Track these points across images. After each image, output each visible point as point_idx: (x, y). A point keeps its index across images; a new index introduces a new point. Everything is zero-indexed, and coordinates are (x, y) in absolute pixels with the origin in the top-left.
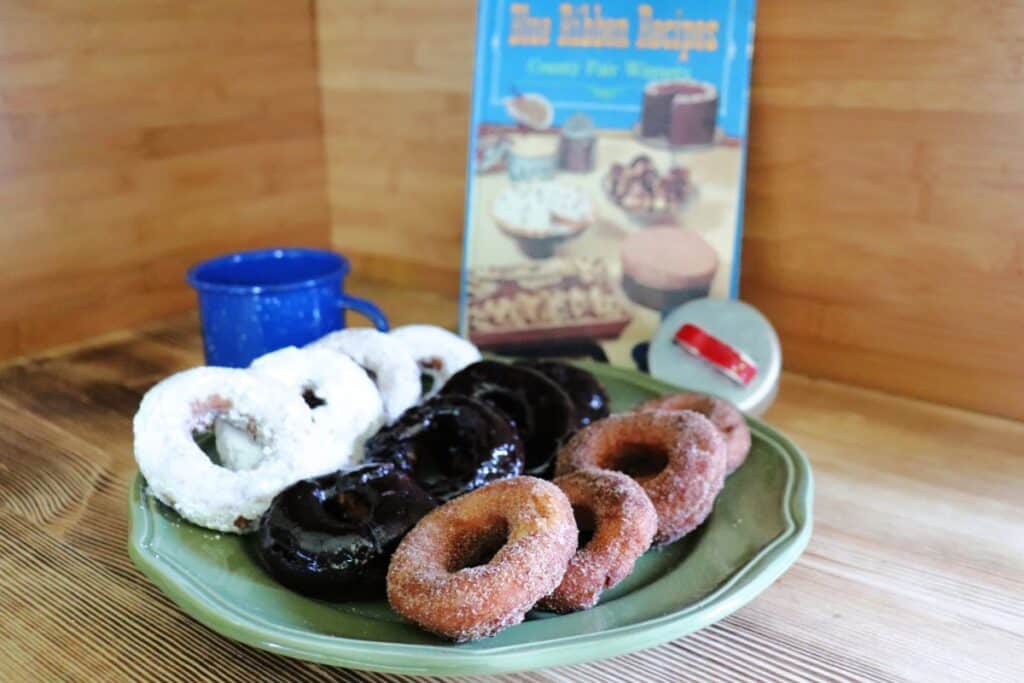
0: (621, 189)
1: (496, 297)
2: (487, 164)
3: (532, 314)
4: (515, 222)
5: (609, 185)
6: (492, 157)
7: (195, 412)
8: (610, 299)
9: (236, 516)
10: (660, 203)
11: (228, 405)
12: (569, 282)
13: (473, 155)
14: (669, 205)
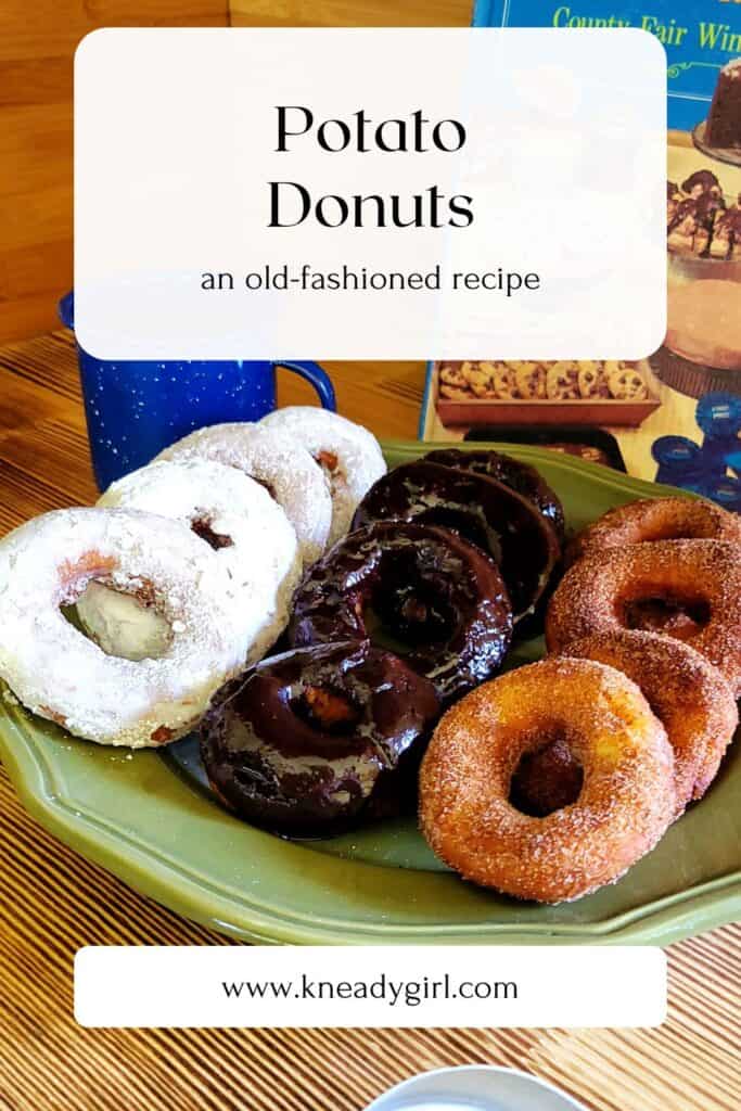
3: (523, 386)
7: (65, 580)
8: (632, 375)
9: (155, 727)
10: (719, 246)
11: (112, 564)
14: (731, 248)
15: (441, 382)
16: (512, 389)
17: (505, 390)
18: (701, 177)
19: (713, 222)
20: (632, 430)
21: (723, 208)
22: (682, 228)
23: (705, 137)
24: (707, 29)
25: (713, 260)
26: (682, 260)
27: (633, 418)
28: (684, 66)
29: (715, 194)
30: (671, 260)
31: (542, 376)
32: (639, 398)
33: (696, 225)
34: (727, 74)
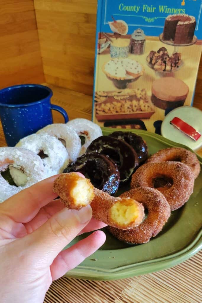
0: (153, 62)
1: (105, 102)
2: (102, 50)
3: (118, 109)
4: (113, 74)
5: (149, 60)
6: (104, 47)
8: (147, 104)
10: (168, 68)
12: (132, 97)
13: (97, 46)
14: (171, 68)
15: (96, 110)
16: (115, 110)
17: (114, 111)
18: (162, 49)
19: (166, 62)
20: (148, 120)
21: (168, 57)
22: (158, 63)
23: (162, 38)
24: (161, 8)
25: (167, 72)
26: (158, 72)
27: (148, 116)
28: (155, 18)
29: (166, 53)
30: (156, 72)
31: (123, 106)
32: (149, 111)
33: (162, 63)
34: (167, 20)
